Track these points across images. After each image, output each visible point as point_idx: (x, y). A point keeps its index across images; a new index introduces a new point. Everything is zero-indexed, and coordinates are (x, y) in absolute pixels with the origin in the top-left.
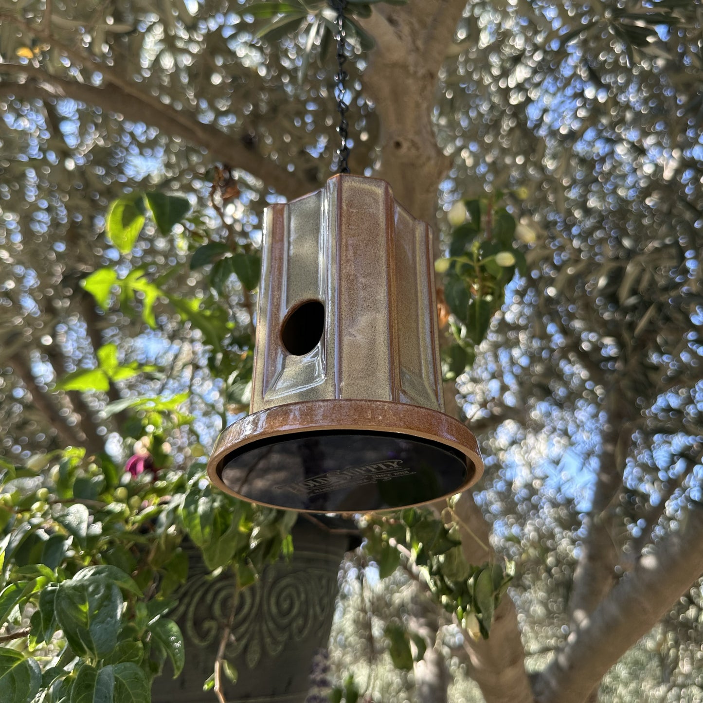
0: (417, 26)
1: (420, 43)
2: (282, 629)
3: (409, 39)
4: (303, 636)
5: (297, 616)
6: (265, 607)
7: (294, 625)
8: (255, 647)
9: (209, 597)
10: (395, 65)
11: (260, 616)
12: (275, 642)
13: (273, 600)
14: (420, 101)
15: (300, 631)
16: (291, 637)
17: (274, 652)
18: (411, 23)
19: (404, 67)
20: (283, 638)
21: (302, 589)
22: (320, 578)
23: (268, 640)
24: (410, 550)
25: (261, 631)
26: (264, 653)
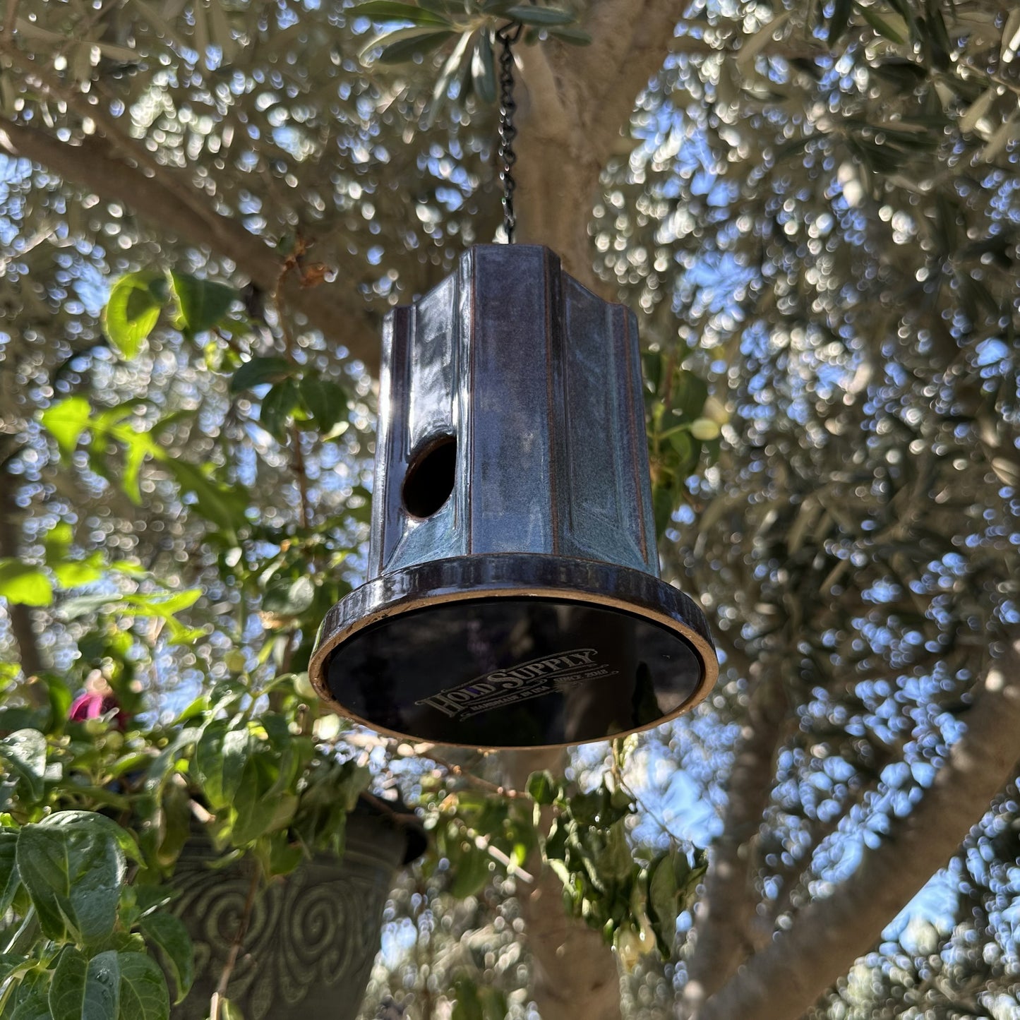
0: (586, 93)
1: (587, 117)
2: (307, 964)
3: (574, 107)
4: (336, 979)
5: (330, 947)
6: (285, 929)
7: (325, 961)
8: (265, 990)
9: (201, 908)
10: (550, 141)
11: (276, 941)
12: (296, 984)
13: (297, 919)
14: (581, 200)
15: (334, 969)
16: (318, 979)
17: (293, 997)
18: (577, 86)
19: (564, 146)
20: (307, 977)
21: (340, 907)
22: (366, 894)
23: (285, 980)
24: (509, 856)
25: (275, 965)
26: (277, 998)
